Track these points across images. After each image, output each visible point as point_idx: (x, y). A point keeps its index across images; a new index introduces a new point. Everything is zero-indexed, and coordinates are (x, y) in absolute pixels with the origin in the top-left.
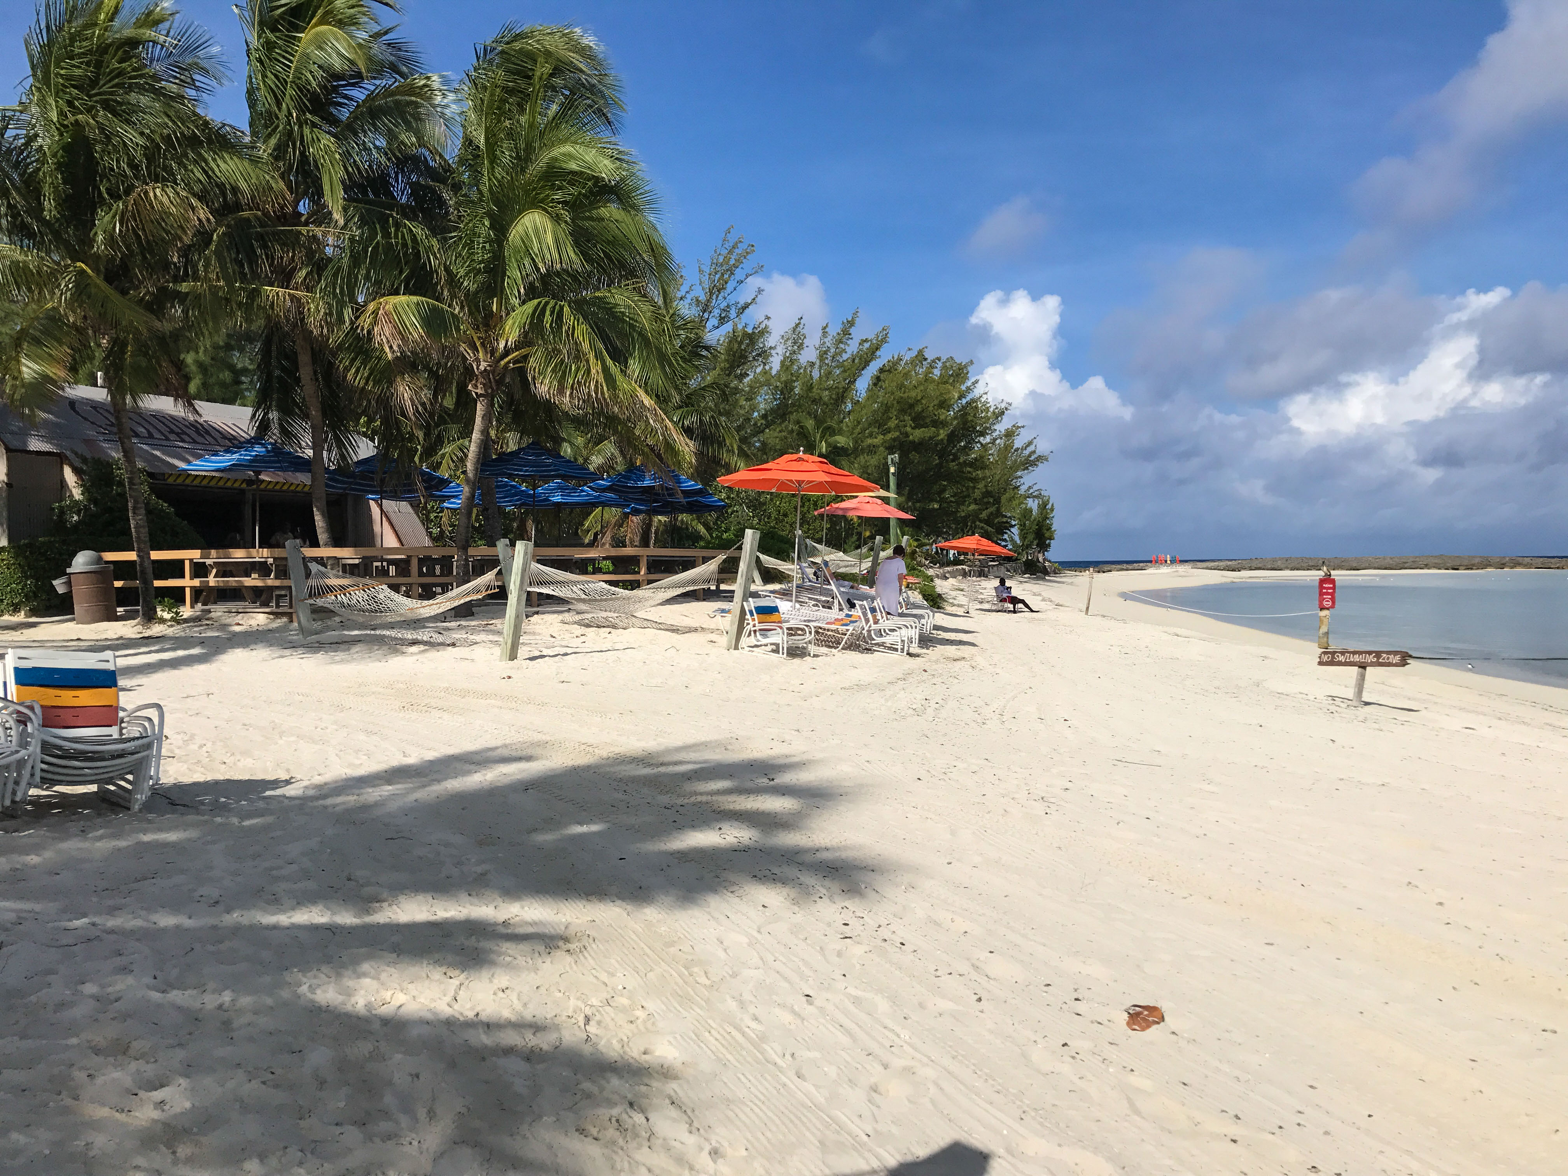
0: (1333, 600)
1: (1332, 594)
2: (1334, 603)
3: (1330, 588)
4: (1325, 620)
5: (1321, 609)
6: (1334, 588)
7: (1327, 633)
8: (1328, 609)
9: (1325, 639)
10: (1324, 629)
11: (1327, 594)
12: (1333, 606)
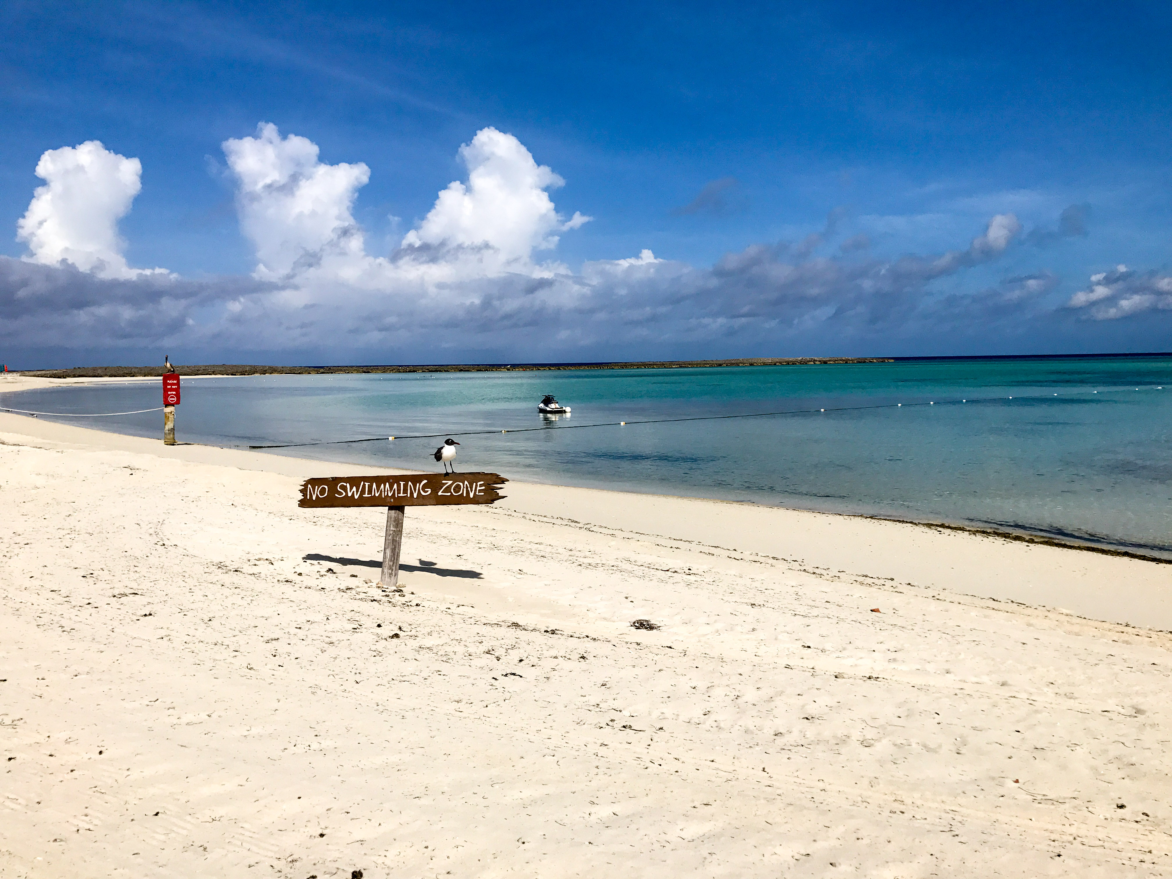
0: (178, 396)
1: (177, 390)
3: (174, 384)
4: (171, 416)
5: (167, 405)
6: (178, 384)
7: (173, 430)
8: (173, 405)
9: (172, 436)
10: (170, 425)
11: (172, 390)
12: (178, 402)
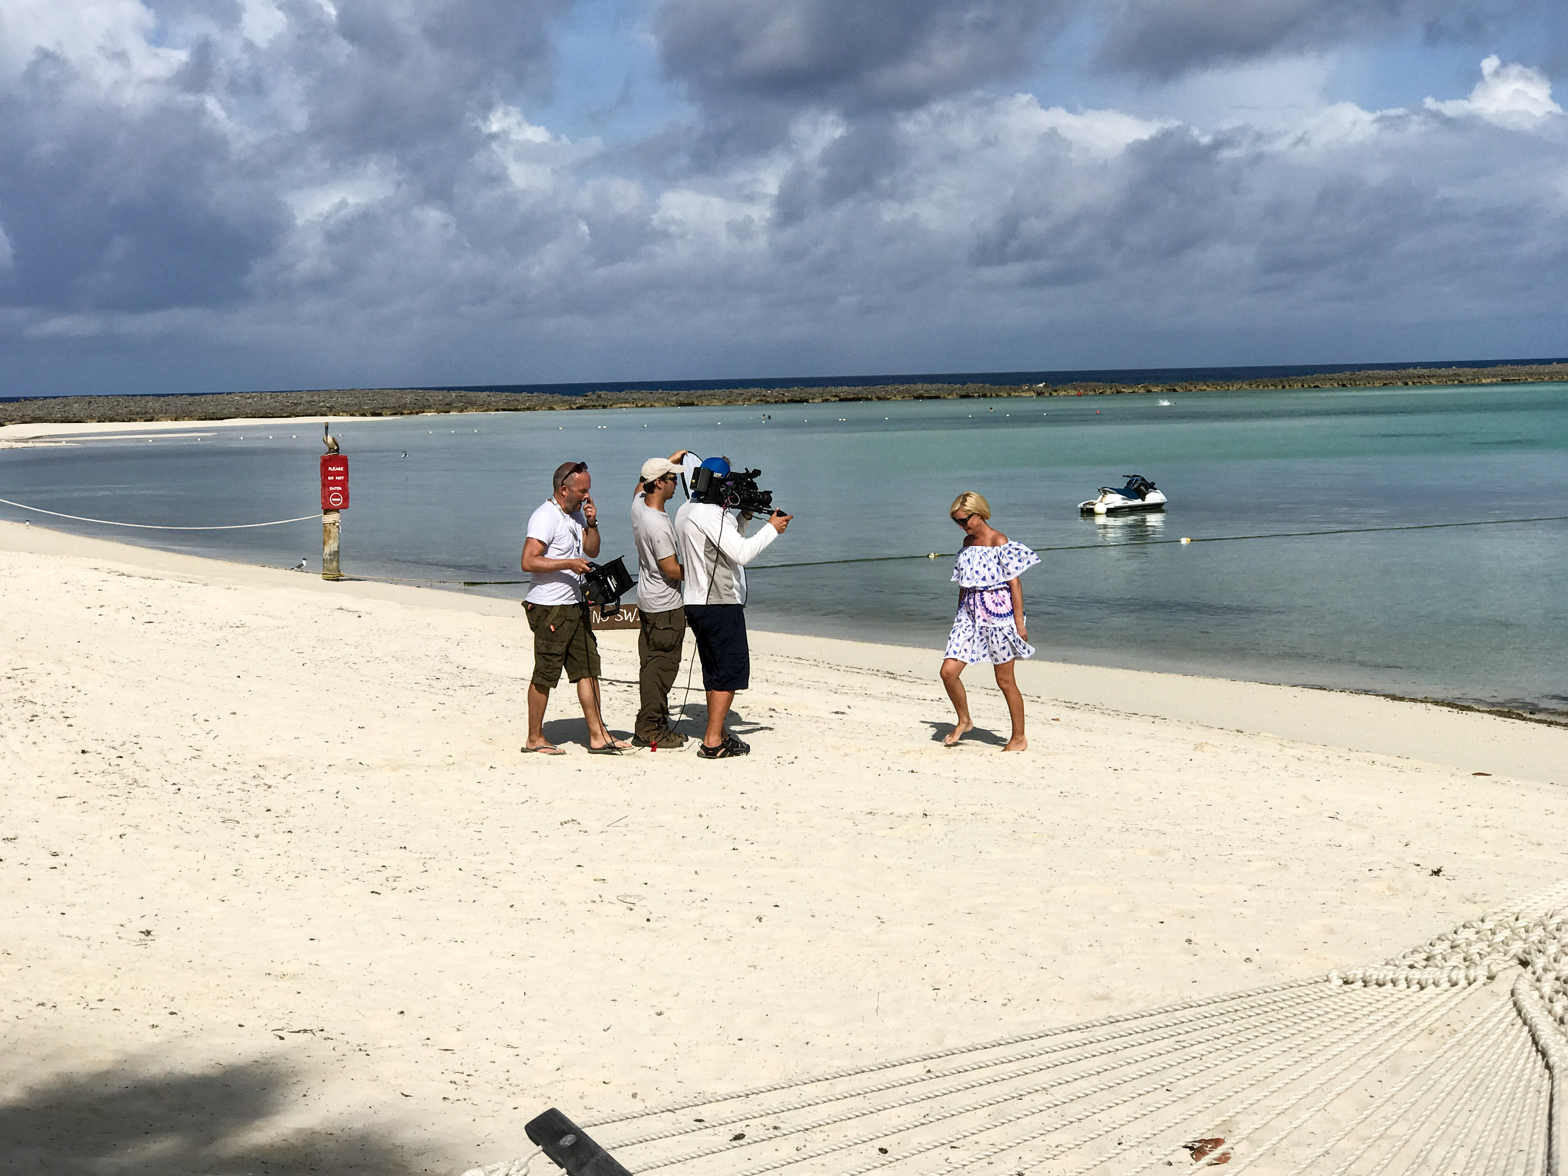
0: (345, 494)
1: (344, 484)
2: (346, 499)
3: (338, 473)
4: (334, 530)
5: (327, 511)
6: (345, 473)
7: (336, 554)
8: (337, 510)
9: (335, 564)
10: (332, 546)
11: (335, 483)
12: (345, 506)
